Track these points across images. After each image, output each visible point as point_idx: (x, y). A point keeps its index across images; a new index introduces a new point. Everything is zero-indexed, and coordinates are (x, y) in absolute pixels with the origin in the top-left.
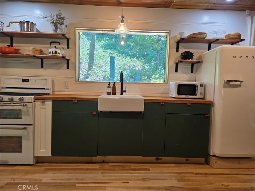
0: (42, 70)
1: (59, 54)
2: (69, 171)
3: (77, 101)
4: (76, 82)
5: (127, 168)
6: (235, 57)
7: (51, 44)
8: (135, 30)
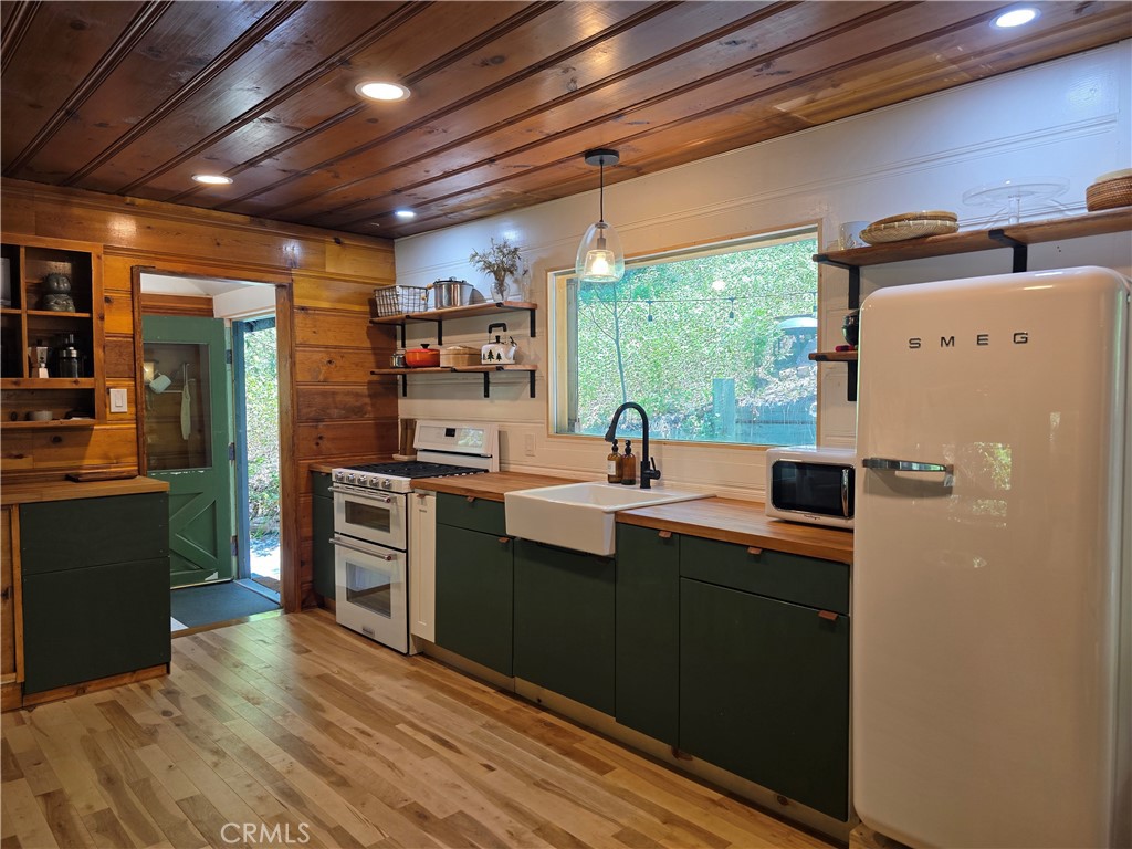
0: (486, 401)
1: (499, 357)
2: (440, 694)
3: (476, 499)
4: (549, 436)
5: (563, 741)
6: (915, 344)
7: (490, 332)
8: (695, 244)
